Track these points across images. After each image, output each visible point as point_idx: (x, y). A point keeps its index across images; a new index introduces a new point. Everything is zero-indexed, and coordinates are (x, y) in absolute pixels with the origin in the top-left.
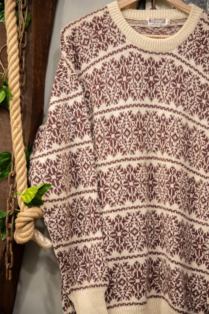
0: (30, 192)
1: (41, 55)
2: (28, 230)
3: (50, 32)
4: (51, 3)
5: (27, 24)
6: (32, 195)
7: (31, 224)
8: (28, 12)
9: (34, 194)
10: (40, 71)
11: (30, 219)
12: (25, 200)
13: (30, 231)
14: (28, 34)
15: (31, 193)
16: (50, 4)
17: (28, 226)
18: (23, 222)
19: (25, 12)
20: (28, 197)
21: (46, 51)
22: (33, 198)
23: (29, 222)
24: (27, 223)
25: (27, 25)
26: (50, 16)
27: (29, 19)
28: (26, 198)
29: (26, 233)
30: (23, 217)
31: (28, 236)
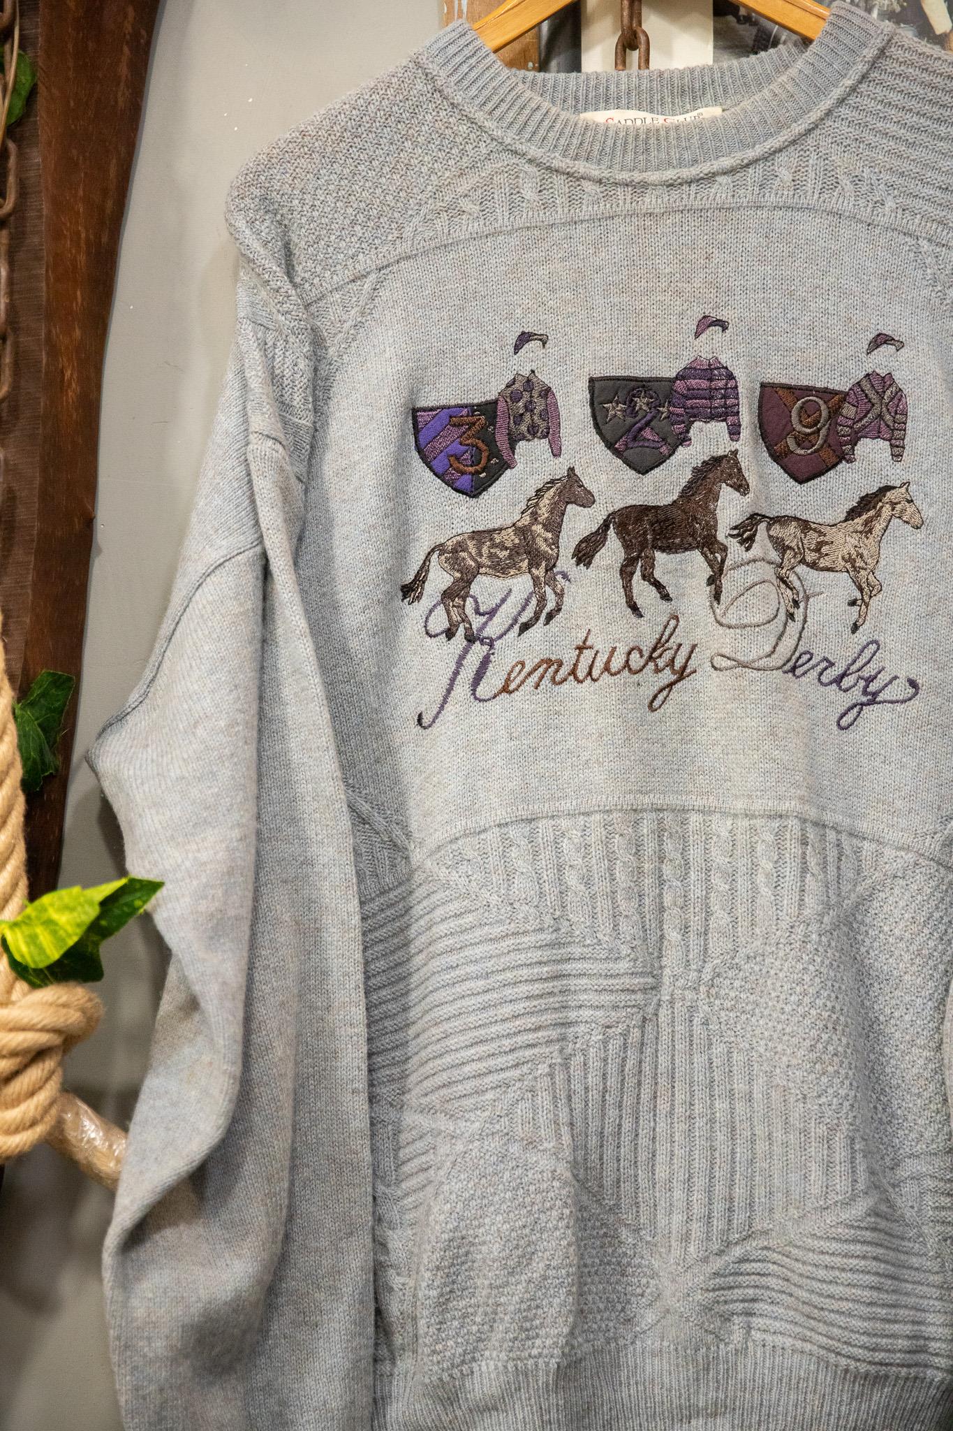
0: (55, 916)
1: (82, 258)
2: (32, 1094)
3: (123, 150)
4: (131, 11)
5: (19, 104)
6: (70, 929)
7: (49, 1064)
8: (21, 46)
9: (78, 925)
10: (78, 333)
11: (43, 1039)
12: (24, 949)
13: (42, 1097)
14: (21, 155)
15: (63, 919)
16: (126, 17)
17: (34, 1074)
18: (14, 1054)
19: (7, 47)
20: (45, 938)
21: (105, 239)
22: (71, 942)
23: (39, 1054)
24: (29, 1057)
25: (17, 111)
26: (123, 70)
27: (26, 80)
28: (32, 940)
29: (23, 1107)
30: (11, 1030)
31: (33, 1124)
